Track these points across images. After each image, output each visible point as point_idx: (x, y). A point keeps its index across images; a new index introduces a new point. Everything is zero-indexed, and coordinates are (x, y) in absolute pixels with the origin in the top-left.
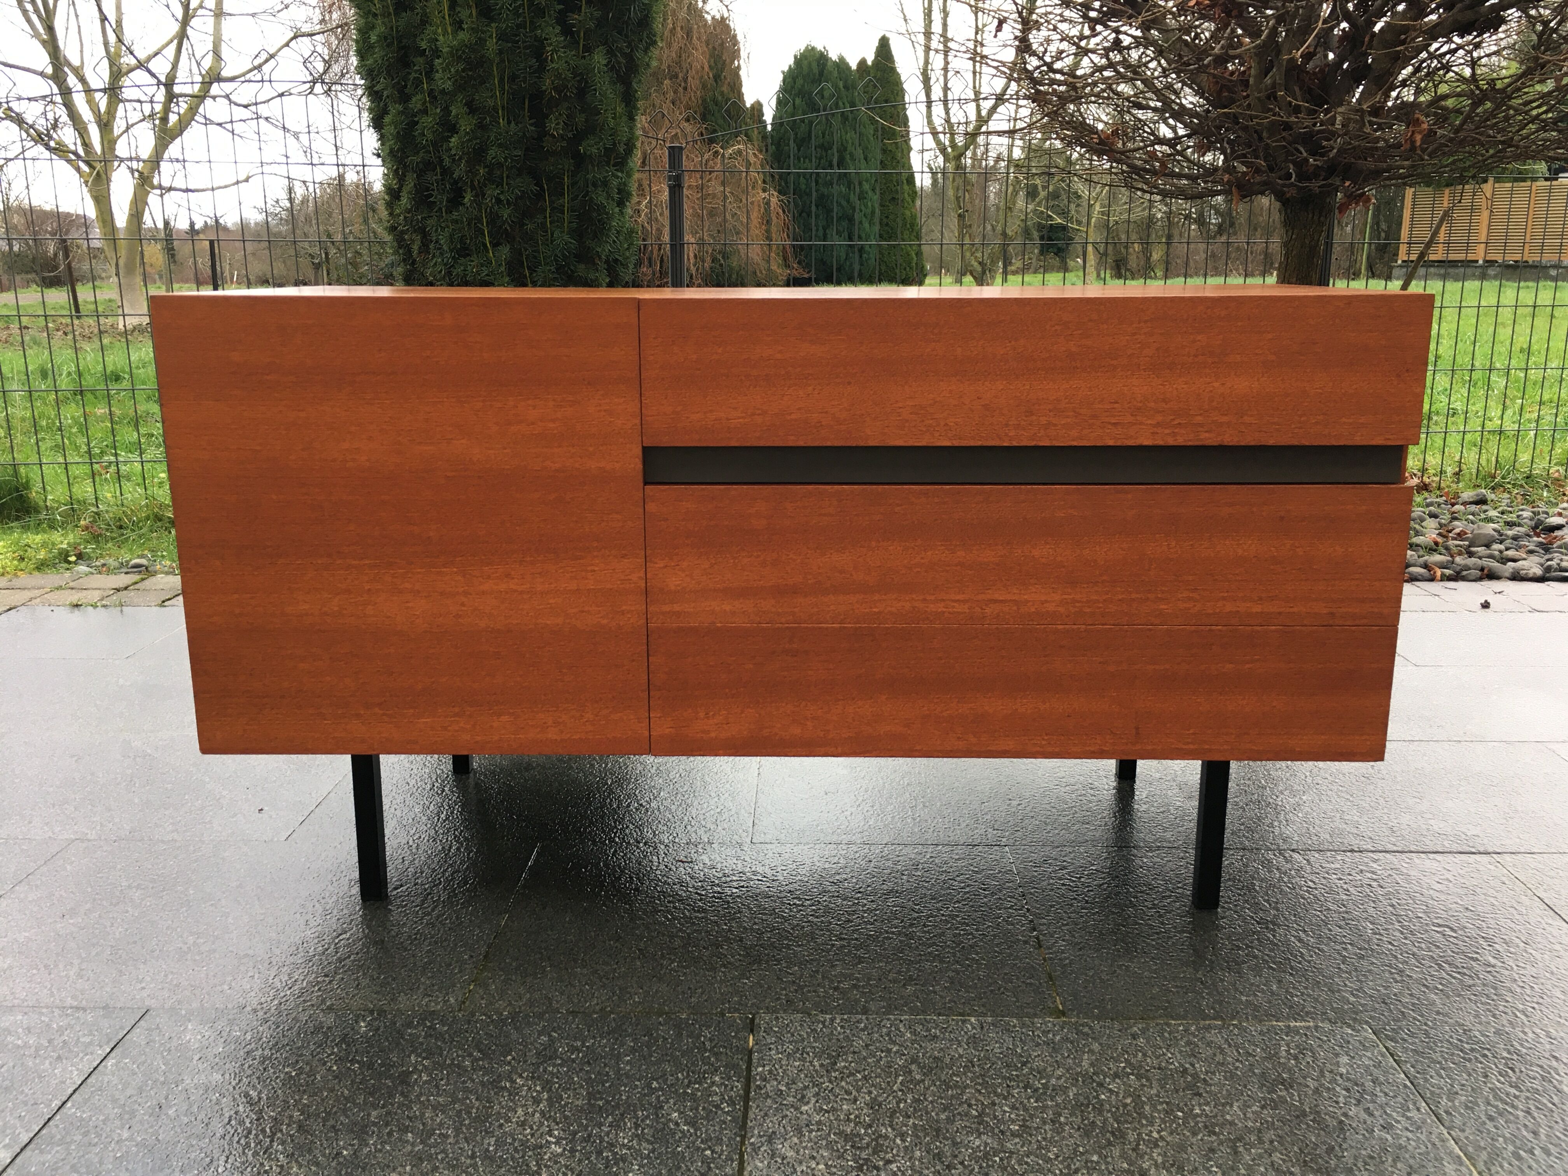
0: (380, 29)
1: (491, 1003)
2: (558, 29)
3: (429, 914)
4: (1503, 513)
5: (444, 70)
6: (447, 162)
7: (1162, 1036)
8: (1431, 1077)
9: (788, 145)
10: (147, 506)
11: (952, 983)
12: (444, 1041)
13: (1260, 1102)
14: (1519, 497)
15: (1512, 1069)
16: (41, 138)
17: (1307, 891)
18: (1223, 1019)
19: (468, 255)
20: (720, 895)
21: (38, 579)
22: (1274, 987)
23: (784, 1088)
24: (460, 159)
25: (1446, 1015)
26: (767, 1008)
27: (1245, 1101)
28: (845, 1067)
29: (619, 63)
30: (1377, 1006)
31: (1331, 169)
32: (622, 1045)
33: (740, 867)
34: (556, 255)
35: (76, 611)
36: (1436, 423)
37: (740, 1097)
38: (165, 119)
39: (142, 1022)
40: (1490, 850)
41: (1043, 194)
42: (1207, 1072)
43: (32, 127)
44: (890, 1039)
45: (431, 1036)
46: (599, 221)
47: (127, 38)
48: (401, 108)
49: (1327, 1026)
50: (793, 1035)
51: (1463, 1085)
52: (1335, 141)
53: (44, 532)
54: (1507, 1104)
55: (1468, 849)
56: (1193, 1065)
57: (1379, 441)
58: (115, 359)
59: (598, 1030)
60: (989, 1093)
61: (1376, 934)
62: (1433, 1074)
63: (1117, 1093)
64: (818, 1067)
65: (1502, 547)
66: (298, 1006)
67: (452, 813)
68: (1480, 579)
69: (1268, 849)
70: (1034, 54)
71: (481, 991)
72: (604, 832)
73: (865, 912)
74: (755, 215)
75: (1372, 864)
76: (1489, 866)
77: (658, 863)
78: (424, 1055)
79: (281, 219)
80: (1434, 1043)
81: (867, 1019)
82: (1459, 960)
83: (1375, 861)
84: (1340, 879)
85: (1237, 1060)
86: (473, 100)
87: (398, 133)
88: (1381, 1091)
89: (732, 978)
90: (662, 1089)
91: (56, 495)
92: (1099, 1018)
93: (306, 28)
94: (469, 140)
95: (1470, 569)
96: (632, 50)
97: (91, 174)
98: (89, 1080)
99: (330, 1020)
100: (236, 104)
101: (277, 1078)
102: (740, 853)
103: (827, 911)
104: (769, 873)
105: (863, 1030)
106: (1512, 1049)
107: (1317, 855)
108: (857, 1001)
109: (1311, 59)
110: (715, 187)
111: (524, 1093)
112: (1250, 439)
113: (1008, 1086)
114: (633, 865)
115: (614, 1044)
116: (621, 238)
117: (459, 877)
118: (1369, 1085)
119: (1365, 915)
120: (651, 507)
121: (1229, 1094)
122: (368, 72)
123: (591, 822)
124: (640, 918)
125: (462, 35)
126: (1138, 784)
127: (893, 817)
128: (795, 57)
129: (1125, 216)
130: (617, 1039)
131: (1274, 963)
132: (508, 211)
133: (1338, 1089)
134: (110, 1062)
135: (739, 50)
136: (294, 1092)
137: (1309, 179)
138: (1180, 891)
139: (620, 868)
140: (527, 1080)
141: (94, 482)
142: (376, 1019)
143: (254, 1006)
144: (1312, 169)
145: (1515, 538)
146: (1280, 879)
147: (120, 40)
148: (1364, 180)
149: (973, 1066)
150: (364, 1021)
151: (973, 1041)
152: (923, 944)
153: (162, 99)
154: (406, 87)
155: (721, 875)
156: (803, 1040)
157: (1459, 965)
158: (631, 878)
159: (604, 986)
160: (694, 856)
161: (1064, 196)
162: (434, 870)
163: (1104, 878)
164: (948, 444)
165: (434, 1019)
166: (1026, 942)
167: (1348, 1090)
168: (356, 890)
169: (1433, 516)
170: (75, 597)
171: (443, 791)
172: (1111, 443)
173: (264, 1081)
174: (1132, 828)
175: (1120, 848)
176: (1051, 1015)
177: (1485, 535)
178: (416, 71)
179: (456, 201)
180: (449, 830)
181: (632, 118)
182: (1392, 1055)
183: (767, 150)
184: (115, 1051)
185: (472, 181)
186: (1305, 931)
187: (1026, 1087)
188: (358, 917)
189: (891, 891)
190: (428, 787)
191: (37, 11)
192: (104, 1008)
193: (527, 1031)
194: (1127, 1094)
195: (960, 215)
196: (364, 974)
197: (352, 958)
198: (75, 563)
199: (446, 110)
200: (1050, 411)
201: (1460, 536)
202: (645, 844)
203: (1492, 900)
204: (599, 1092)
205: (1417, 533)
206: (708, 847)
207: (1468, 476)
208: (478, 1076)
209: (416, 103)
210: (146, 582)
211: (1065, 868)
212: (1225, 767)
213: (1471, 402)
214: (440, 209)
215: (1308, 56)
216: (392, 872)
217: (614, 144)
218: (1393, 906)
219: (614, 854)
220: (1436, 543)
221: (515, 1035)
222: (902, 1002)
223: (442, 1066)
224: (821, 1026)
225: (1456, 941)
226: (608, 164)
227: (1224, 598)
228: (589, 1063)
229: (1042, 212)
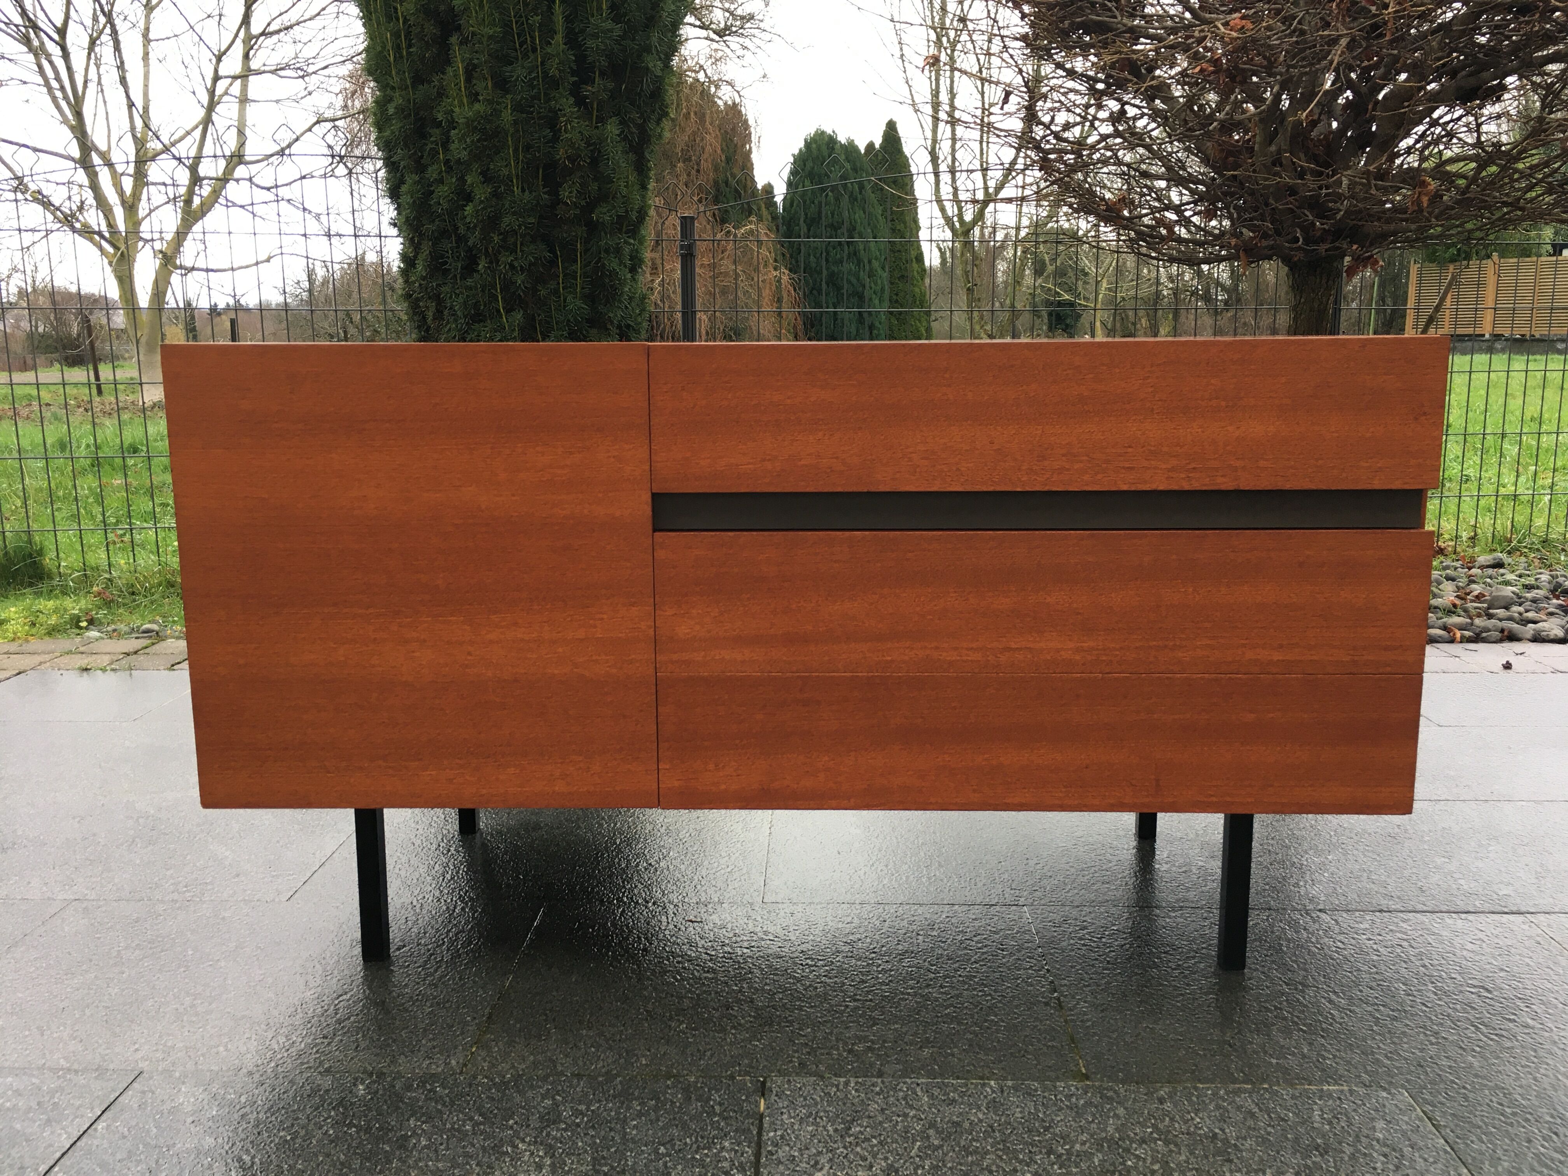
0: (398, 101)
1: (494, 1066)
2: (572, 100)
3: (432, 975)
4: (1520, 576)
5: (460, 141)
6: (462, 230)
7: (1189, 1100)
8: (1472, 1142)
9: (798, 225)
10: (160, 572)
11: (970, 1045)
12: (444, 1105)
13: (1293, 1168)
14: (1537, 561)
15: (1556, 1134)
16: (68, 220)
17: (1336, 952)
18: (1253, 1083)
19: (481, 321)
20: (730, 955)
21: (49, 644)
22: (1305, 1051)
23: (796, 1154)
24: (475, 226)
25: (1484, 1078)
26: (779, 1071)
27: (1279, 1168)
28: (861, 1132)
29: (632, 133)
30: (1413, 1068)
31: (1337, 233)
32: (629, 1108)
33: (751, 927)
34: (569, 321)
35: (85, 674)
36: (1449, 490)
37: (751, 1163)
38: (188, 202)
39: (135, 1085)
40: (1523, 909)
41: (1050, 268)
42: (1238, 1138)
43: (58, 209)
44: (907, 1103)
45: (430, 1099)
46: (611, 286)
47: (154, 124)
48: (417, 178)
49: (1362, 1091)
50: (805, 1099)
51: (1506, 1151)
52: (1342, 204)
53: (57, 597)
54: (1552, 1169)
55: (1499, 909)
56: (1223, 1130)
57: (1397, 485)
58: (133, 433)
59: (604, 1094)
60: (1011, 1160)
61: (1409, 995)
62: (1474, 1138)
63: (1144, 1160)
64: (831, 1132)
65: (1521, 609)
66: (295, 1069)
67: (458, 873)
68: (1501, 641)
69: (1294, 909)
70: (1040, 123)
71: (483, 1053)
72: (612, 891)
73: (880, 972)
74: (766, 293)
75: (1402, 924)
76: (1523, 926)
77: (666, 924)
78: (424, 1119)
79: (302, 300)
80: (1474, 1106)
81: (883, 1082)
82: (1496, 1022)
83: (1404, 921)
84: (1369, 939)
85: (1269, 1125)
86: (488, 169)
87: (414, 202)
88: (1420, 1157)
89: (743, 1041)
90: (670, 1155)
91: (70, 561)
92: (1123, 1082)
93: (329, 114)
94: (484, 209)
95: (1489, 631)
96: (644, 121)
97: (115, 254)
98: (78, 1144)
99: (327, 1082)
100: (258, 186)
101: (271, 1142)
102: (751, 913)
103: (841, 971)
104: (781, 933)
105: (878, 1094)
106: (1555, 1113)
107: (1345, 915)
108: (872, 1065)
109: (1315, 126)
110: (727, 265)
111: (526, 1158)
112: (1264, 484)
113: (1030, 1152)
114: (642, 924)
115: (619, 1108)
116: (633, 304)
117: (463, 937)
118: (1407, 1150)
119: (1396, 976)
120: (661, 554)
121: (1261, 1160)
122: (387, 146)
123: (599, 882)
124: (648, 979)
125: (477, 106)
126: (1159, 843)
127: (907, 877)
128: (806, 141)
129: (1132, 292)
130: (623, 1103)
131: (1304, 1025)
132: (522, 277)
133: (1375, 1155)
134: (100, 1126)
135: (750, 134)
136: (288, 1157)
137: (1316, 242)
138: (1204, 951)
139: (628, 927)
140: (529, 1144)
141: (108, 550)
142: (375, 1082)
143: (250, 1069)
144: (1318, 234)
145: (1534, 601)
146: (1308, 940)
147: (147, 126)
148: (1371, 244)
149: (994, 1131)
150: (362, 1084)
151: (993, 1105)
152: (941, 1005)
153: (187, 183)
154: (422, 157)
155: (731, 935)
156: (816, 1104)
157: (1497, 1027)
158: (639, 938)
159: (610, 1048)
160: (705, 916)
161: (1071, 273)
162: (438, 930)
163: (1125, 939)
164: (961, 489)
165: (434, 1082)
166: (1047, 1004)
167: (1385, 1156)
168: (358, 950)
169: (1449, 578)
170: (84, 661)
171: (449, 851)
172: (1125, 488)
173: (258, 1145)
174: (1154, 888)
175: (1142, 908)
176: (1074, 1078)
177: (1504, 597)
178: (432, 142)
179: (470, 268)
180: (453, 890)
181: (644, 187)
182: (1429, 1118)
183: (778, 230)
184: (105, 1115)
185: (486, 249)
186: (1335, 992)
187: (1049, 1153)
188: (359, 978)
189: (907, 952)
190: (434, 846)
191: (66, 98)
192: (97, 1070)
193: (530, 1094)
194: (1155, 1161)
195: (968, 289)
196: (363, 1036)
197: (352, 1019)
198: (87, 628)
199: (462, 180)
200: (1063, 455)
201: (1479, 598)
202: (654, 904)
203: (1527, 960)
204: (604, 1158)
205: (1435, 596)
206: (718, 907)
207: (1483, 540)
208: (478, 1141)
209: (432, 173)
210: (156, 647)
211: (1085, 928)
212: (1248, 820)
213: (1484, 469)
214: (455, 276)
215: (1313, 124)
216: (396, 933)
217: (627, 212)
218: (1424, 966)
219: (622, 914)
220: (1455, 606)
221: (518, 1099)
222: (919, 1065)
223: (442, 1132)
224: (834, 1089)
225: (1492, 1002)
226: (620, 230)
227: (1244, 646)
228: (593, 1127)
229: (1049, 289)
